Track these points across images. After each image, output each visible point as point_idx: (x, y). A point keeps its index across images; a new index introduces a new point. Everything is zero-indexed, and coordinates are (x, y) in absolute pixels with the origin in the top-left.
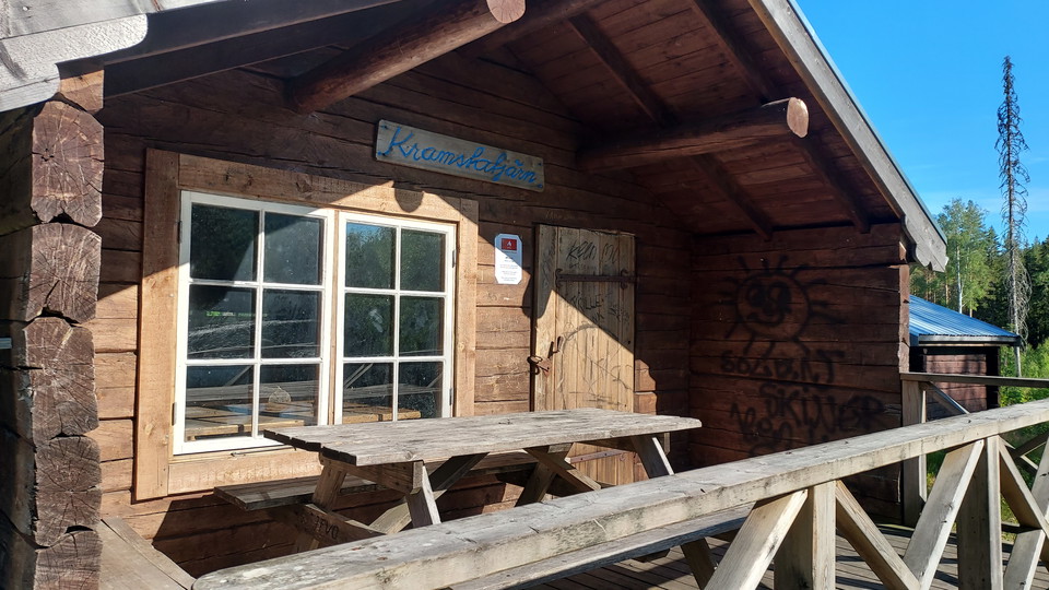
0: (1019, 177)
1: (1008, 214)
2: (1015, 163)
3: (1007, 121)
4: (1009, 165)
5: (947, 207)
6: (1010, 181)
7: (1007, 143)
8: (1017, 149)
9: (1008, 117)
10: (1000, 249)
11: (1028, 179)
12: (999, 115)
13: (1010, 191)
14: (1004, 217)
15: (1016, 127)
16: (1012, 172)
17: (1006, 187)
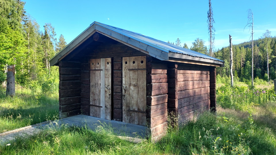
0: (213, 30)
1: (210, 40)
2: (212, 26)
3: (210, 15)
4: (210, 27)
5: (196, 40)
6: (211, 32)
7: (210, 21)
8: (212, 22)
9: (210, 14)
10: (208, 52)
11: (215, 31)
12: (208, 13)
13: (211, 34)
14: (209, 41)
15: (212, 16)
16: (211, 29)
17: (210, 33)
